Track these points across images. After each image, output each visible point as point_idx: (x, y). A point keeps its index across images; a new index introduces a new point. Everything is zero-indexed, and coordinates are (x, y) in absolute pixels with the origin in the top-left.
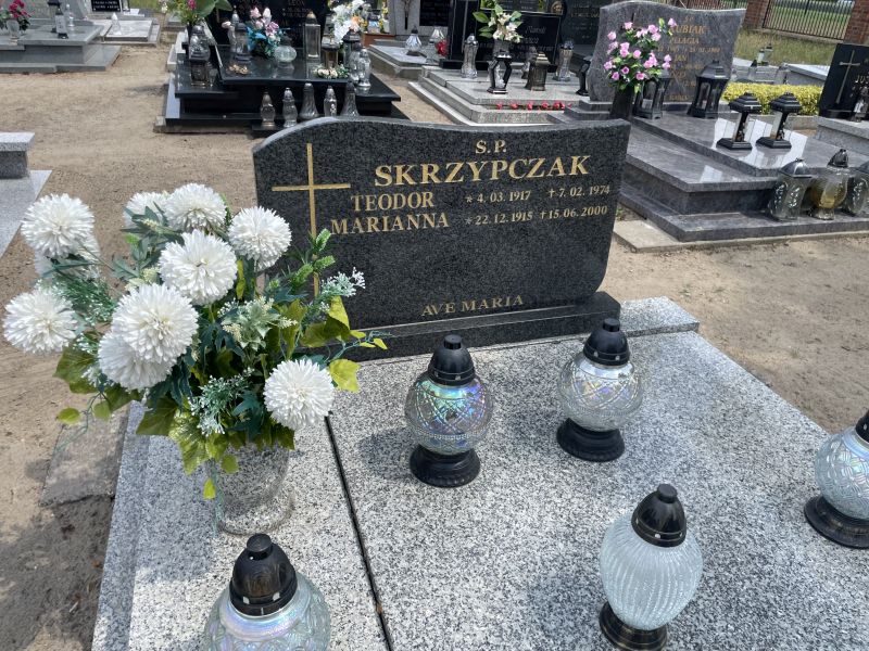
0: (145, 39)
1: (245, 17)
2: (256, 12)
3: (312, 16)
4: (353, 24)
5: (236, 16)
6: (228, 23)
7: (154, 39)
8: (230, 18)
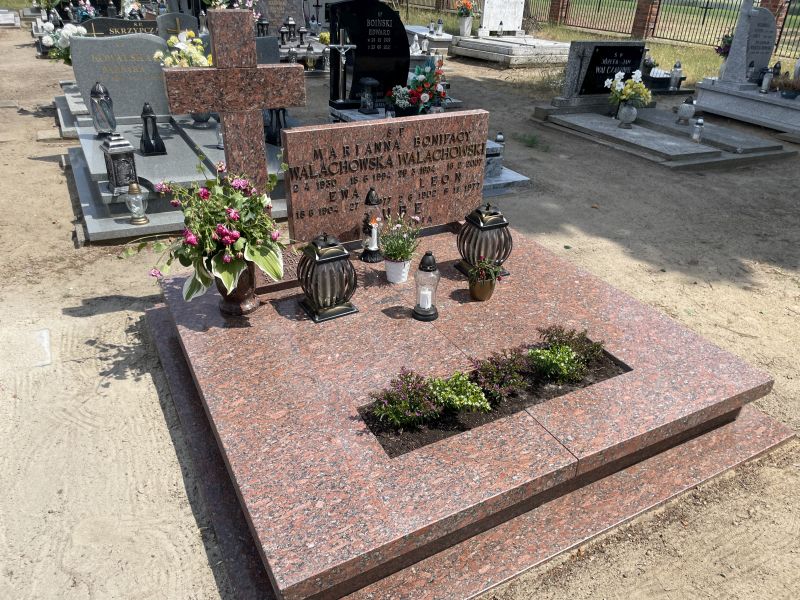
0: (13, 25)
1: (76, 5)
2: (82, 2)
3: (112, 2)
5: (71, 4)
6: (68, 9)
7: (18, 24)
8: (68, 5)
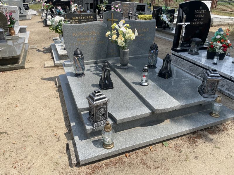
1: (56, 8)
2: (58, 7)
3: (68, 7)
4: (75, 8)
5: (55, 8)
7: (37, 14)
8: (53, 8)
